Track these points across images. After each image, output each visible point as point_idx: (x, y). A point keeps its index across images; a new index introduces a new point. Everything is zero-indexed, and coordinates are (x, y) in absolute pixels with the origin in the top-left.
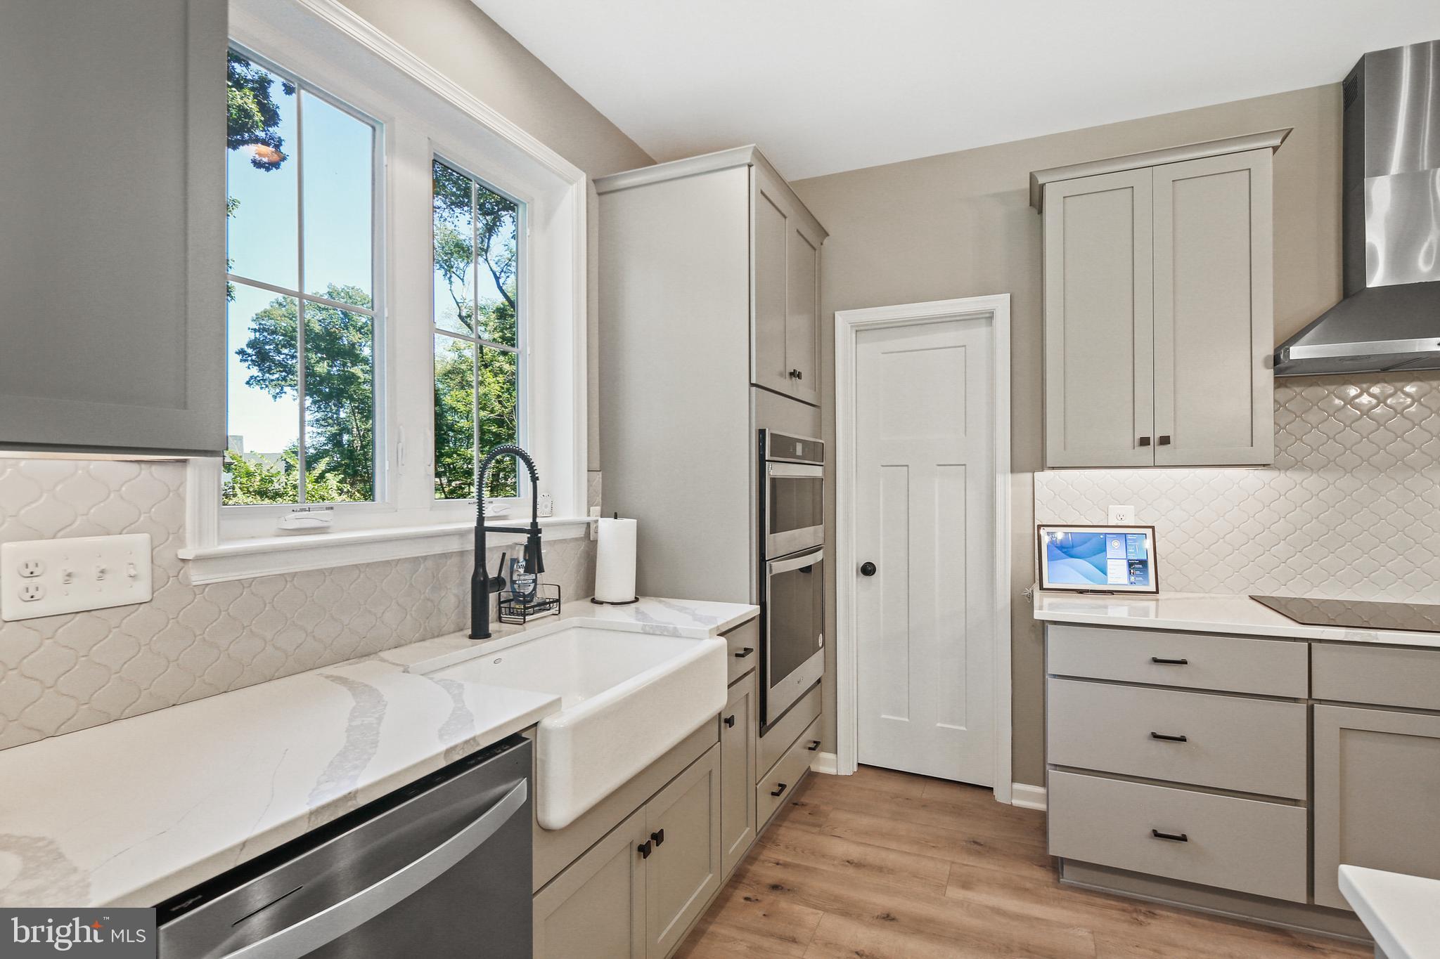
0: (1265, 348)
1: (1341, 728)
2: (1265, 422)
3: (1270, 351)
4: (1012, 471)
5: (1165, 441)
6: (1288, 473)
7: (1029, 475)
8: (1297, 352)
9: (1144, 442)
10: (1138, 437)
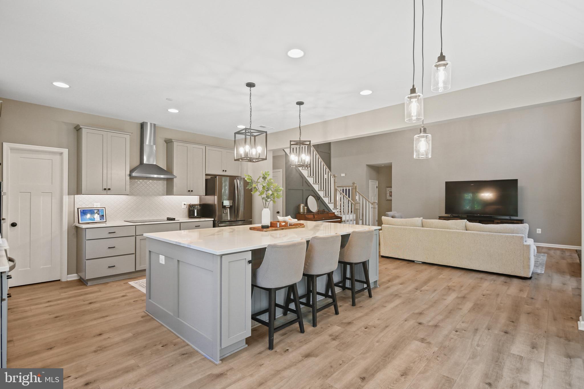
0: (128, 172)
1: (140, 239)
2: (128, 187)
3: (129, 173)
4: (68, 195)
5: (109, 189)
6: (131, 196)
7: (73, 196)
8: (134, 174)
9: (105, 189)
10: (104, 188)
